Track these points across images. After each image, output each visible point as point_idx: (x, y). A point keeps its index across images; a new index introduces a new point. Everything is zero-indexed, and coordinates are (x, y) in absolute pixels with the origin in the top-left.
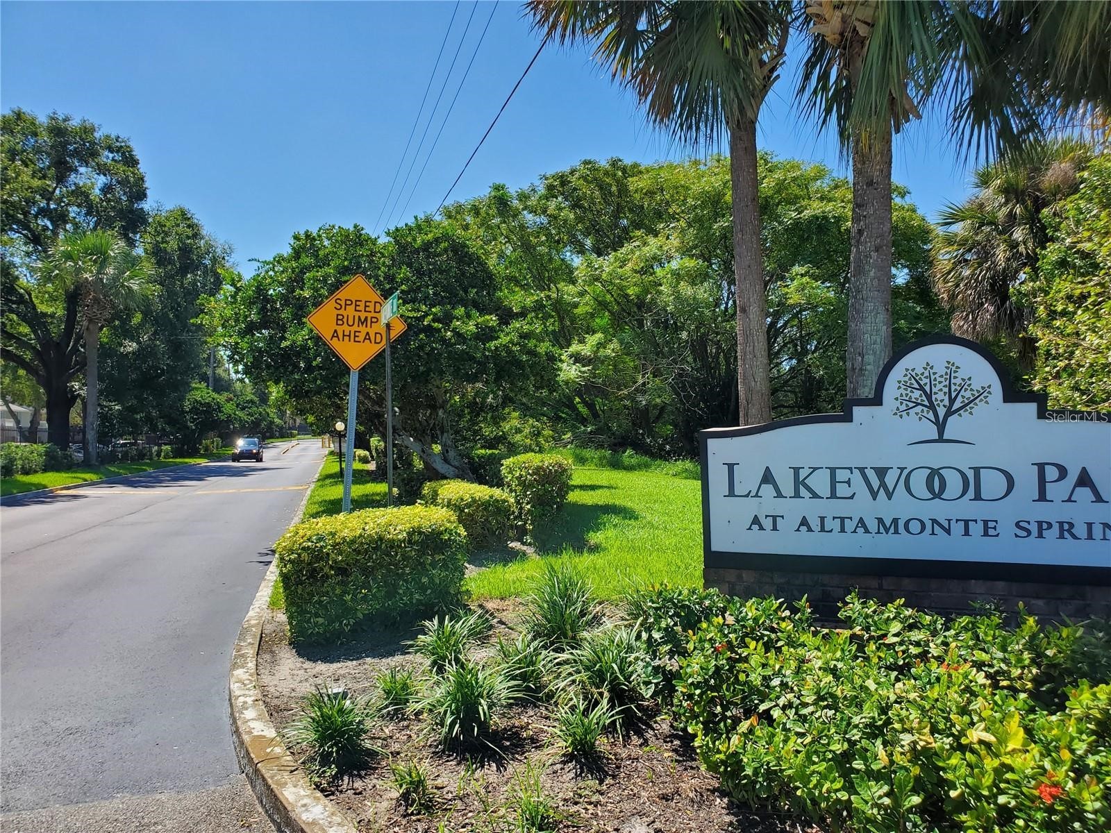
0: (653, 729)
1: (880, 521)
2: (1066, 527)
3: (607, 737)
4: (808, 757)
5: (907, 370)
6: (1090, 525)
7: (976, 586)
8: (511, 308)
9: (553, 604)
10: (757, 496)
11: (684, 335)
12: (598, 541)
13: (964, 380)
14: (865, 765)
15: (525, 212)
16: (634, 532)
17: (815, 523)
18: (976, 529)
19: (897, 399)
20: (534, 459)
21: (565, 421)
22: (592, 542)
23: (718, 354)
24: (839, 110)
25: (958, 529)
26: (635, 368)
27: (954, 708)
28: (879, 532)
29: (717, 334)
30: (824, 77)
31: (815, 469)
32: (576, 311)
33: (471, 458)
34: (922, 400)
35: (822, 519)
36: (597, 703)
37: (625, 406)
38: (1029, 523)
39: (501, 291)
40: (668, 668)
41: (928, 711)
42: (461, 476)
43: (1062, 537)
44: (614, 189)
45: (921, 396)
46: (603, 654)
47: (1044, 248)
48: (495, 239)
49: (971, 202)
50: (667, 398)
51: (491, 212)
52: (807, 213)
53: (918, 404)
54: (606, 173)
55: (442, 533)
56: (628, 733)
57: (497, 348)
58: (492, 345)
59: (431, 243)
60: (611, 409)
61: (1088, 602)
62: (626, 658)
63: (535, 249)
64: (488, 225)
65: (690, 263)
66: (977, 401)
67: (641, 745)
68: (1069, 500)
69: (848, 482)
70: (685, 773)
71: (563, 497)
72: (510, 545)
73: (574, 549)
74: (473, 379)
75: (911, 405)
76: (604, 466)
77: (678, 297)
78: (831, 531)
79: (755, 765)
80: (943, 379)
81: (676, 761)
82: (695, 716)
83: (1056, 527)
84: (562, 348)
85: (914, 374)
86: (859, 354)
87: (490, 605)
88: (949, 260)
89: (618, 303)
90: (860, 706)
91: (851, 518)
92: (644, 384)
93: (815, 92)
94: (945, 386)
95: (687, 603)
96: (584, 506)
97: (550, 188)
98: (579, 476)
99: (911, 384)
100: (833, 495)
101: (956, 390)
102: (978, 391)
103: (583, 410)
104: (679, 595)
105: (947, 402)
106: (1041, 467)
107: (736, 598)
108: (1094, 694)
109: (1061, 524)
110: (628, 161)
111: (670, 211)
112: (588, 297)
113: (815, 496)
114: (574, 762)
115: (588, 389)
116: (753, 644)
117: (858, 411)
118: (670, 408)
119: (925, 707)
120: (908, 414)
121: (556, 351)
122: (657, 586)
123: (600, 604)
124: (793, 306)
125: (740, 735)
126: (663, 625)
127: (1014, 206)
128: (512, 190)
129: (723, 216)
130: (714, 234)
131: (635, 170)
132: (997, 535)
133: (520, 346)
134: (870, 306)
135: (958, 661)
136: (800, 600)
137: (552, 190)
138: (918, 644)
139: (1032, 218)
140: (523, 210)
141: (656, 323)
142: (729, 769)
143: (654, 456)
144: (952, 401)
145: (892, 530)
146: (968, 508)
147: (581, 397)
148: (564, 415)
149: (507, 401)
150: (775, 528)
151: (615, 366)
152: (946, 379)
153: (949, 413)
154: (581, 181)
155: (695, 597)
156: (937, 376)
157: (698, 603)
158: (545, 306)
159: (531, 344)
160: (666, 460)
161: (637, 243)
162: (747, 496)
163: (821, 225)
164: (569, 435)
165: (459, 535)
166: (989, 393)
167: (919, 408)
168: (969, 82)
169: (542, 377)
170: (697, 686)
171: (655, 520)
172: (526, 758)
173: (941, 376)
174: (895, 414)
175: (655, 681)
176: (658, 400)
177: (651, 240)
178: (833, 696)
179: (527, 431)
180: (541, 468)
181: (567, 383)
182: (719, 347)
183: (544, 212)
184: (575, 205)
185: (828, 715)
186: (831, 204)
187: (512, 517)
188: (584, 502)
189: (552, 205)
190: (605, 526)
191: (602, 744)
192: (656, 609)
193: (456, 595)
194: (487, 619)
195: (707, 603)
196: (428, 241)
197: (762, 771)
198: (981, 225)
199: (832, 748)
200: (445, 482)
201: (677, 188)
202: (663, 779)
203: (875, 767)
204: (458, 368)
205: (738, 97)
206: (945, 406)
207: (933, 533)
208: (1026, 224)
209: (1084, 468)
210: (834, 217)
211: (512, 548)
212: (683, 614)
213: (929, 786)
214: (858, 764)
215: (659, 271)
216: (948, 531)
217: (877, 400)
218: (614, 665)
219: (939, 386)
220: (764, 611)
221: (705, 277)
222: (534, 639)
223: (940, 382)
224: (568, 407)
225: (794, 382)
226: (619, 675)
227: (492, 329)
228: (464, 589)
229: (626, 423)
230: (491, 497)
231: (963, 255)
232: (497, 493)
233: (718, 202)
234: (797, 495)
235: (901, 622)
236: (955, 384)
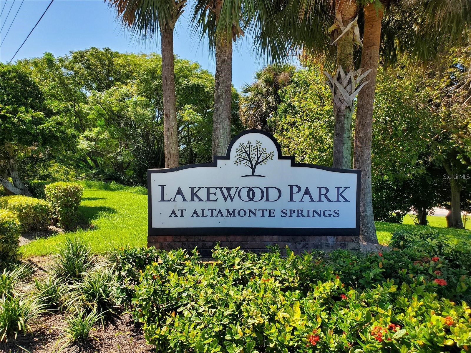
0: (121, 320)
1: (228, 211)
2: (300, 212)
3: (96, 327)
4: (203, 336)
5: (240, 144)
6: (308, 211)
7: (266, 238)
8: (52, 110)
9: (69, 258)
10: (174, 201)
11: (139, 131)
12: (96, 224)
13: (263, 149)
14: (231, 337)
15: (63, 68)
16: (114, 219)
17: (200, 213)
18: (266, 213)
19: (236, 157)
20: (63, 185)
21: (82, 168)
22: (93, 225)
23: (154, 140)
24: (209, 31)
25: (259, 213)
26: (117, 145)
27: (270, 302)
28: (227, 216)
29: (154, 131)
30: (203, 15)
31: (200, 188)
32: (88, 117)
33: (30, 185)
34: (246, 158)
35: (203, 210)
36: (91, 310)
37: (111, 162)
38: (286, 210)
39: (46, 100)
40: (129, 289)
41: (259, 305)
42: (23, 193)
43: (298, 216)
44: (107, 62)
45: (246, 156)
46: (95, 283)
47: (280, 104)
48: (46, 79)
49: (254, 84)
50: (131, 158)
51: (44, 66)
52: (191, 83)
53: (244, 159)
54: (103, 54)
55: (4, 224)
56: (107, 323)
57: (43, 129)
58: (41, 127)
59: (6, 73)
60: (105, 163)
61: (307, 243)
62: (107, 285)
63: (67, 86)
64: (43, 72)
65: (142, 99)
66: (268, 158)
67: (114, 330)
68: (301, 201)
69: (215, 194)
70: (137, 342)
71: (78, 204)
72: (49, 228)
73: (83, 229)
74: (30, 144)
75: (242, 159)
76: (101, 189)
77: (136, 113)
78: (207, 216)
79: (175, 341)
80: (255, 149)
81: (133, 336)
82: (143, 316)
83: (296, 212)
84: (80, 133)
85: (243, 146)
86: (218, 139)
87: (34, 260)
88: (246, 107)
89: (109, 115)
90: (227, 305)
91: (215, 210)
92: (120, 152)
93: (199, 21)
94: (256, 152)
95: (139, 255)
96: (90, 208)
97: (75, 58)
98: (87, 193)
99: (242, 150)
100: (208, 200)
101: (260, 153)
102: (269, 154)
103: (90, 162)
104: (135, 251)
105: (256, 159)
106: (292, 187)
107: (164, 251)
108: (324, 287)
109: (298, 210)
110: (113, 50)
111: (133, 75)
112: (94, 111)
113: (200, 200)
114: (76, 346)
115: (93, 153)
116: (172, 274)
117: (219, 162)
118: (133, 163)
119: (258, 303)
120: (240, 163)
121: (76, 133)
122: (124, 248)
123: (95, 256)
124: (186, 122)
125: (167, 326)
126: (127, 268)
127: (269, 87)
128: (56, 56)
129: (156, 80)
130: (153, 87)
131: (116, 55)
132: (274, 216)
133: (56, 128)
134: (222, 117)
135: (268, 277)
136: (193, 249)
137: (76, 59)
138: (248, 269)
139: (275, 93)
140: (62, 67)
141: (126, 124)
142: (161, 342)
143: (124, 184)
144: (258, 158)
145: (233, 215)
146: (264, 205)
147: (90, 157)
148: (81, 165)
149: (51, 157)
150: (182, 216)
151: (107, 143)
152: (256, 149)
153: (257, 163)
154: (91, 57)
155: (143, 252)
156: (252, 147)
157: (145, 255)
158: (70, 110)
159: (63, 128)
160: (130, 186)
161: (118, 87)
162: (170, 201)
163: (197, 89)
164: (84, 174)
165: (15, 224)
166: (273, 155)
167: (245, 161)
168: (260, 27)
169: (69, 145)
170: (144, 300)
171: (125, 213)
172: (47, 347)
173: (254, 147)
174: (235, 163)
175: (122, 296)
176: (127, 160)
177: (124, 87)
178: (213, 301)
179: (62, 172)
180: (66, 189)
181: (82, 150)
182: (154, 137)
183: (72, 68)
184: (88, 67)
185: (212, 312)
186: (201, 80)
187: (50, 214)
188: (90, 206)
189: (76, 66)
190: (100, 217)
191: (93, 332)
192: (124, 259)
193: (13, 256)
194: (32, 267)
195: (149, 254)
196: (4, 71)
197: (179, 344)
198: (258, 94)
199: (215, 330)
200: (13, 196)
201: (136, 65)
202: (125, 347)
203: (236, 338)
204: (21, 138)
205: (165, 15)
206: (255, 160)
207: (249, 216)
208: (273, 95)
209: (307, 187)
210: (202, 85)
211: (50, 229)
212: (137, 261)
213: (259, 341)
214: (228, 337)
215: (127, 101)
216: (255, 215)
217: (227, 157)
218: (101, 289)
219: (253, 152)
220: (177, 256)
221: (148, 106)
222: (57, 277)
223: (254, 150)
224: (84, 161)
225: (185, 154)
226: (103, 294)
227: (41, 119)
228: (18, 253)
229: (112, 170)
230: (38, 204)
231: (251, 105)
232: (42, 202)
233: (154, 73)
234: (192, 200)
235: (240, 258)
236: (259, 151)
